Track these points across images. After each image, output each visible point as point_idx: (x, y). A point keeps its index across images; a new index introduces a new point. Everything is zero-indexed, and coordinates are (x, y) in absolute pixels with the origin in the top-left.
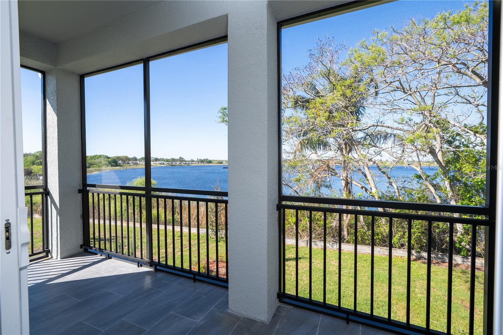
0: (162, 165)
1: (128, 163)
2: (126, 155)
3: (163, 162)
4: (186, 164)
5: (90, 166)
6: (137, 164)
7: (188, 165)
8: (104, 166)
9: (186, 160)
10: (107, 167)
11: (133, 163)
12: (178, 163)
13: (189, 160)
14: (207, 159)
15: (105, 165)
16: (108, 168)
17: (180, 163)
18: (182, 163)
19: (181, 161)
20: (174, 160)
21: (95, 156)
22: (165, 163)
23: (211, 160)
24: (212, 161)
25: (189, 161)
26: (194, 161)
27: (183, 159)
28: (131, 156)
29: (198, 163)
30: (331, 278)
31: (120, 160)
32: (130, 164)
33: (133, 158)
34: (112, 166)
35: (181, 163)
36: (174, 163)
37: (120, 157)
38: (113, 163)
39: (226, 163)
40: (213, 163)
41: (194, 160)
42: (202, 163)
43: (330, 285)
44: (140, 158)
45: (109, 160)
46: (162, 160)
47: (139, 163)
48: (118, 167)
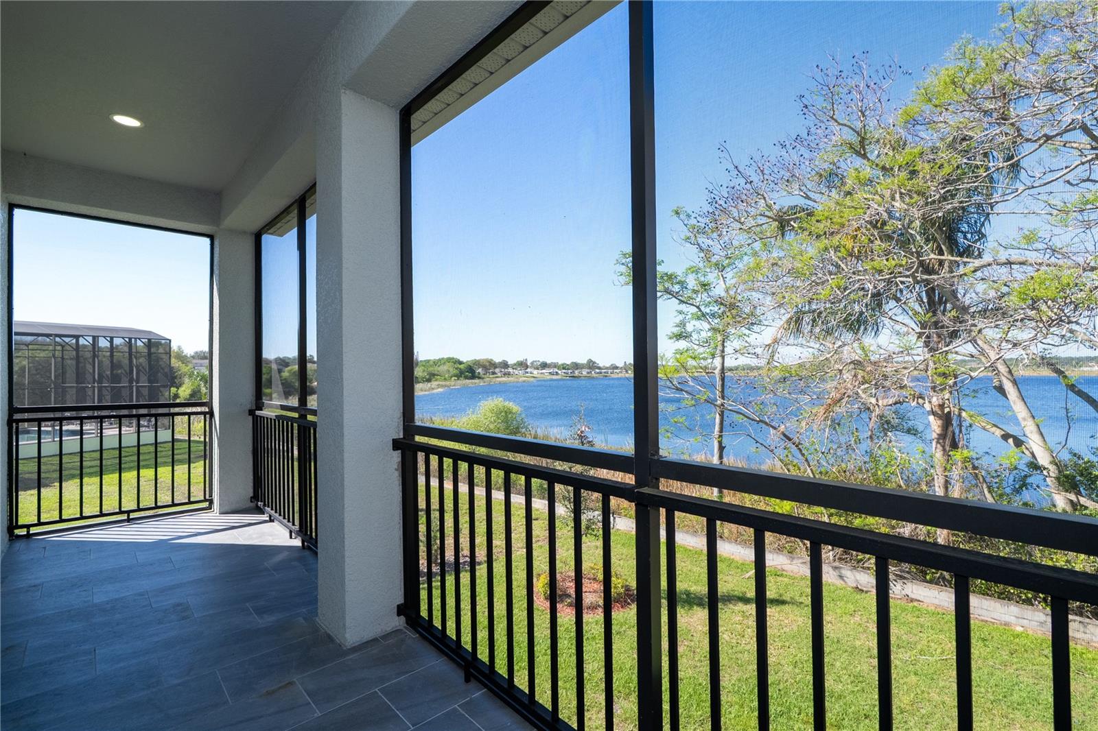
0: (555, 377)
1: (494, 373)
2: (490, 358)
3: (557, 370)
4: (601, 373)
5: (432, 377)
6: (509, 374)
7: (606, 376)
8: (453, 378)
9: (601, 365)
10: (458, 379)
11: (501, 372)
12: (584, 372)
13: (608, 365)
15: (455, 376)
16: (459, 382)
17: (588, 373)
18: (593, 373)
19: (590, 368)
20: (576, 366)
21: (440, 360)
22: (560, 372)
26: (617, 368)
27: (594, 363)
28: (497, 360)
29: (627, 371)
30: (850, 664)
31: (479, 368)
32: (496, 374)
33: (501, 363)
34: (466, 378)
35: (591, 372)
36: (576, 372)
37: (479, 361)
38: (467, 372)
41: (618, 365)
43: (838, 680)
44: (515, 362)
45: (462, 366)
46: (555, 365)
47: (512, 373)
48: (476, 381)
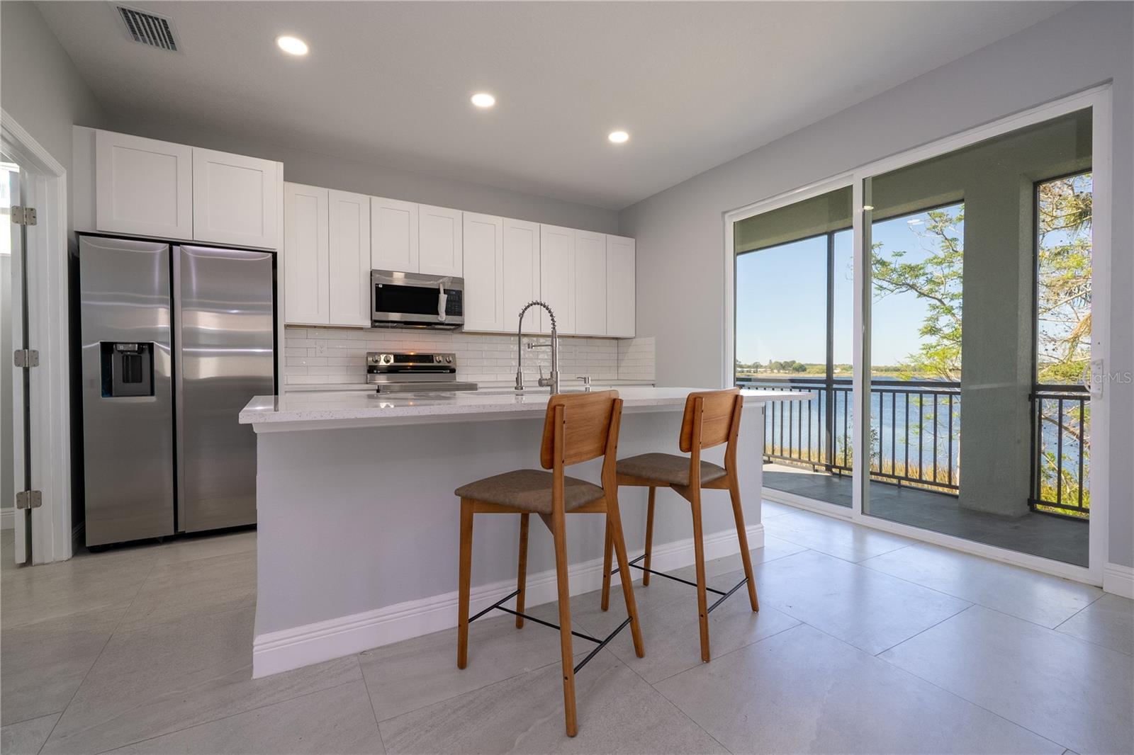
4: (743, 372)
13: (750, 363)
14: (794, 362)
23: (803, 363)
24: (807, 367)
25: (749, 367)
29: (772, 370)
39: (844, 371)
40: (808, 371)
41: (762, 364)
42: (781, 371)
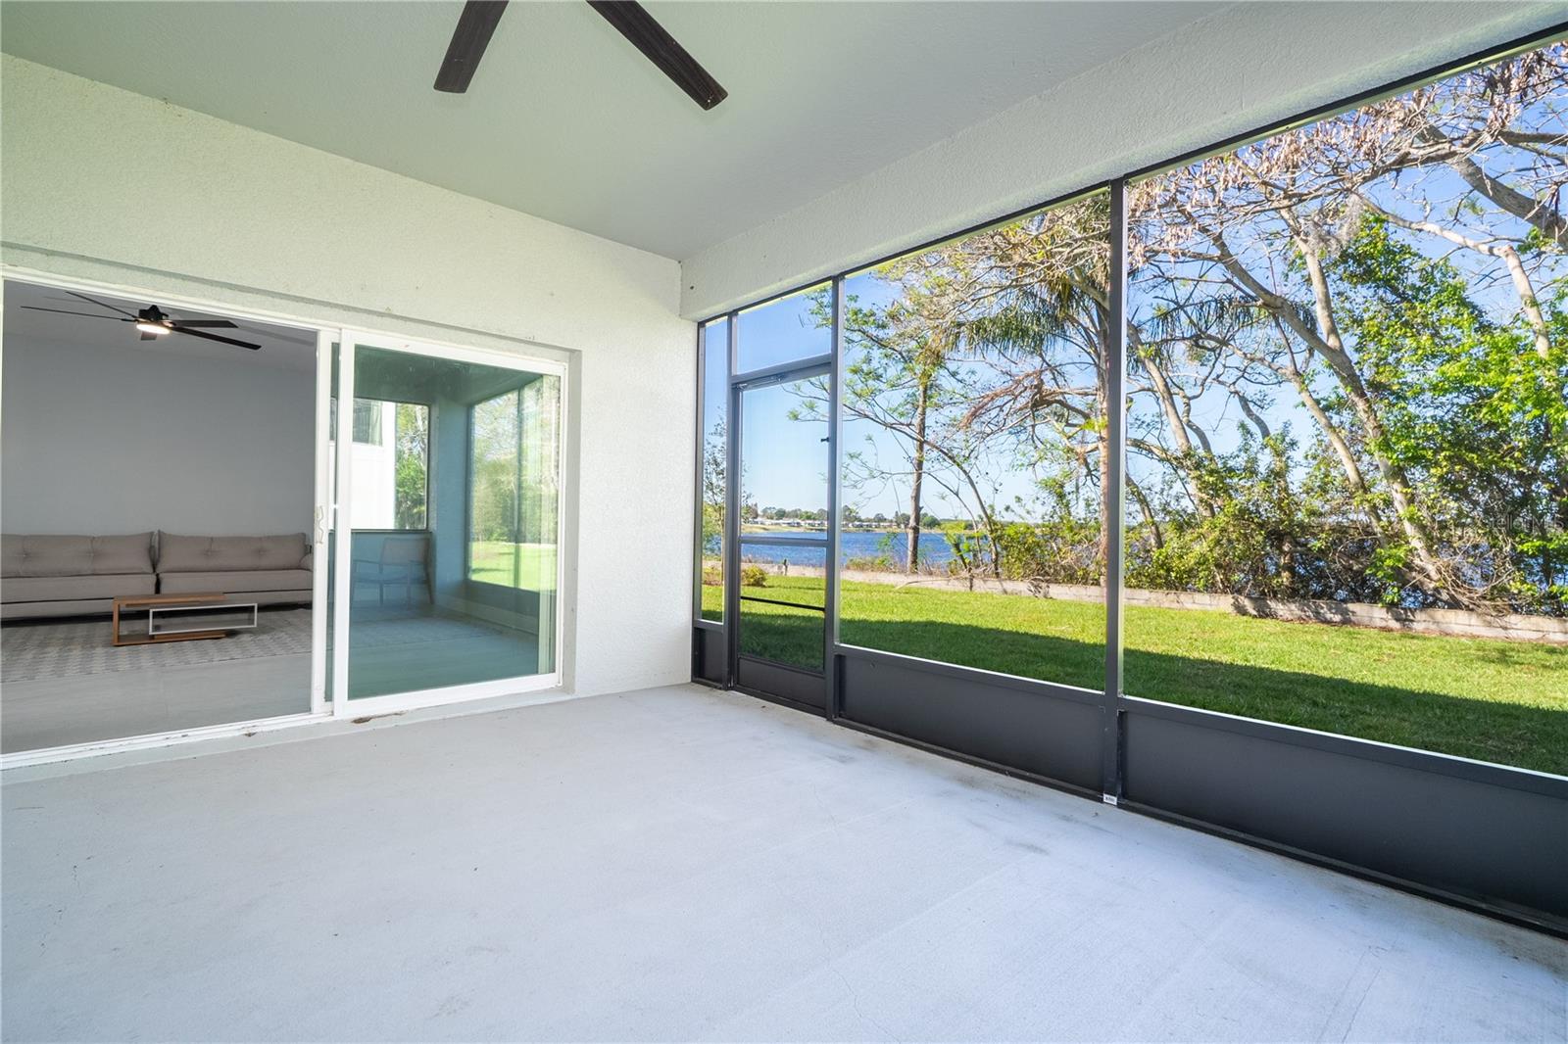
3: (798, 521)
7: (868, 531)
9: (863, 518)
18: (850, 525)
22: (802, 523)
26: (884, 520)
27: (855, 513)
35: (847, 525)
46: (796, 514)
